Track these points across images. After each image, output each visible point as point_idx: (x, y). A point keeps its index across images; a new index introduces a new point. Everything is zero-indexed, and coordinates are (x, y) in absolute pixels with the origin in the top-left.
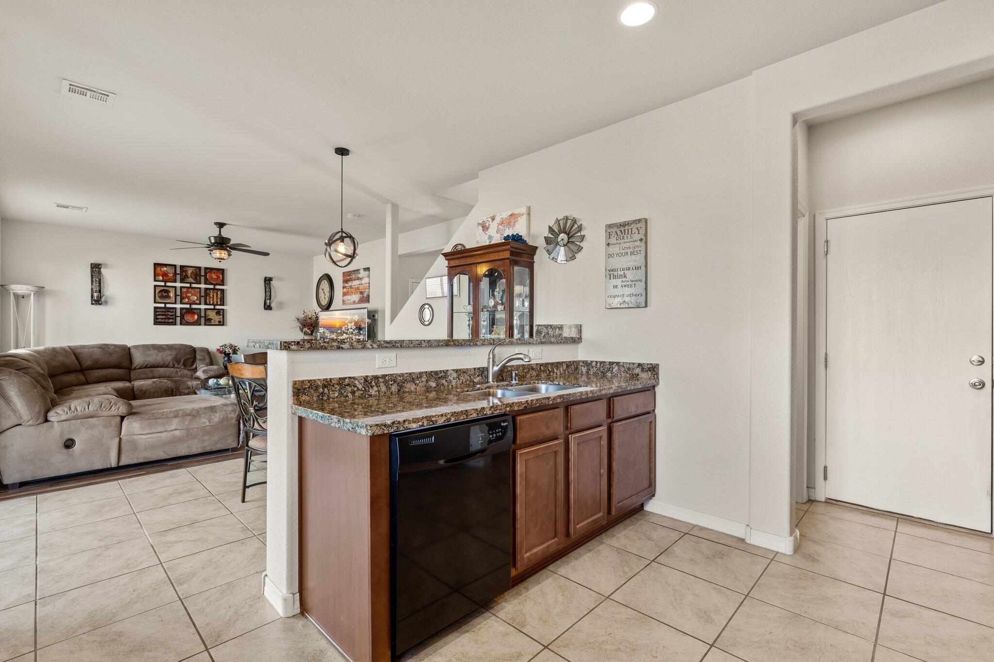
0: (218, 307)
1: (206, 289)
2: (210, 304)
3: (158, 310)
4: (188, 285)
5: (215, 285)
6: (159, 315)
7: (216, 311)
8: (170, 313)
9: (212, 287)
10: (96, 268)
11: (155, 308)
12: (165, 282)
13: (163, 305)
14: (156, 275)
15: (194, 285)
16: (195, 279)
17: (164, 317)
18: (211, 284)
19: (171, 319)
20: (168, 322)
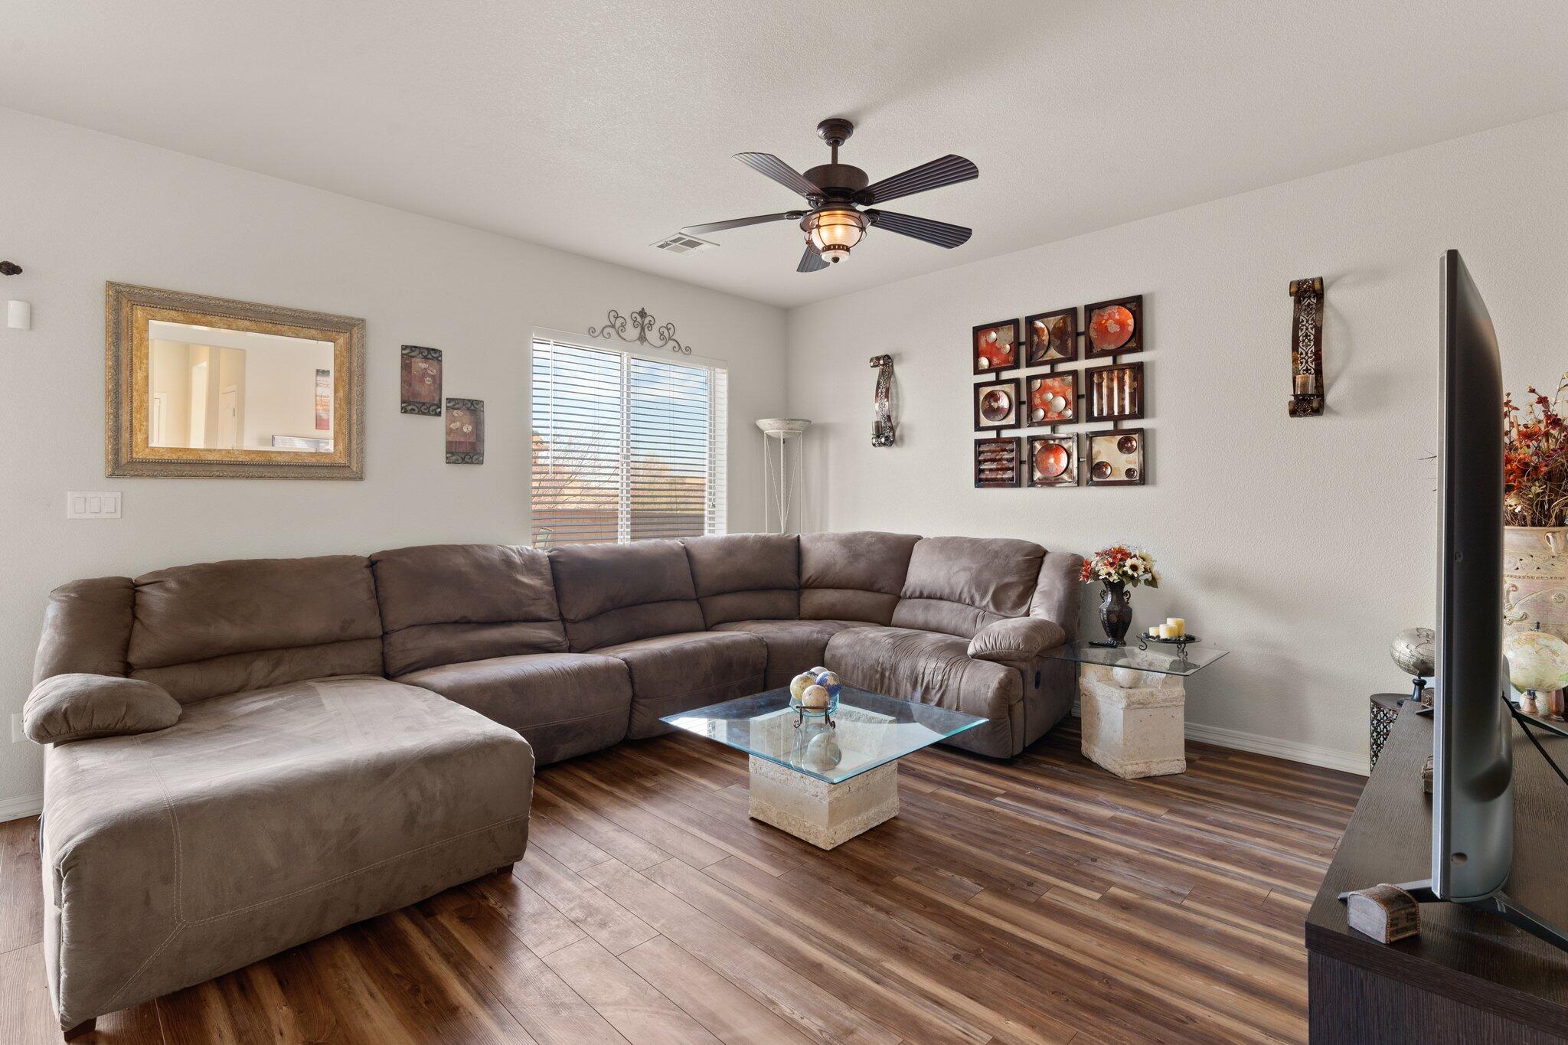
0: (1128, 425)
1: (1090, 372)
2: (1101, 419)
3: (983, 448)
4: (1046, 369)
5: (1115, 354)
6: (985, 461)
7: (1119, 437)
8: (1006, 456)
9: (1107, 361)
10: (886, 364)
11: (979, 443)
12: (998, 371)
13: (992, 435)
14: (977, 355)
15: (1062, 367)
16: (1061, 349)
17: (994, 466)
18: (1104, 354)
19: (1008, 469)
20: (1002, 480)
